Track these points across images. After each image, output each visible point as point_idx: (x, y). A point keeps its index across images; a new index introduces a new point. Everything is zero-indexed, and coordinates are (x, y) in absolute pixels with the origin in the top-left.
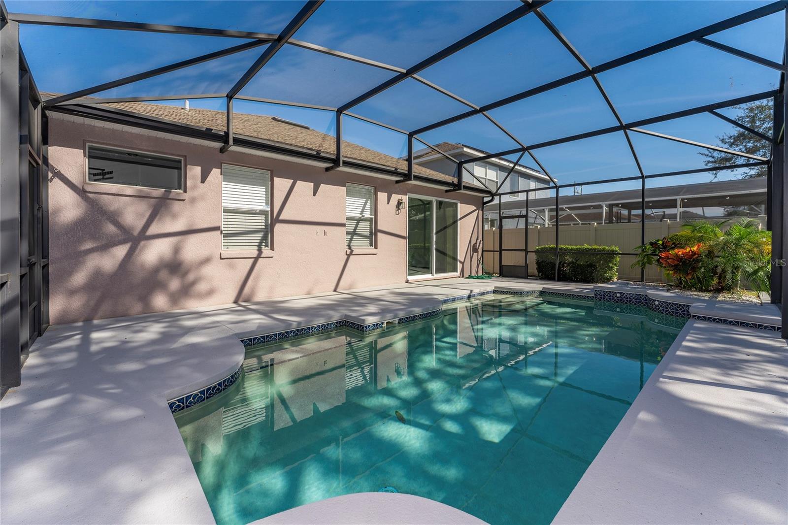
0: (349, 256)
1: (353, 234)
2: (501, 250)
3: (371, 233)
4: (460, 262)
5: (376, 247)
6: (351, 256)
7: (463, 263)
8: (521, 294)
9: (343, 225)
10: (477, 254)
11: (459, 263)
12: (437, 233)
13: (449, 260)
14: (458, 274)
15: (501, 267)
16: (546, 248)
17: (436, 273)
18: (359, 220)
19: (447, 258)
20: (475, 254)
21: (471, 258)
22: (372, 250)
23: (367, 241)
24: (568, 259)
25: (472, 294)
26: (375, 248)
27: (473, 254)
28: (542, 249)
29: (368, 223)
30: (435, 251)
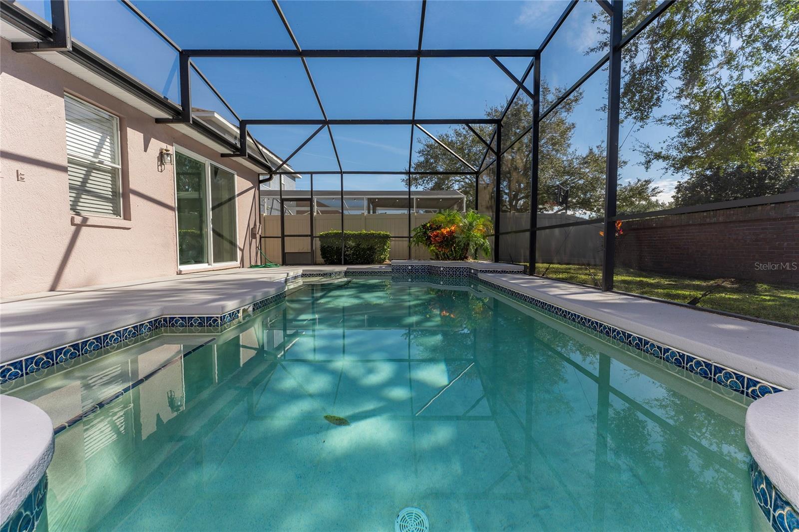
0: (78, 228)
1: (80, 190)
2: (283, 236)
3: (115, 193)
4: (240, 249)
5: (127, 217)
6: (84, 229)
7: (242, 250)
8: (330, 276)
9: (64, 169)
10: (255, 240)
11: (238, 249)
12: (213, 209)
13: (226, 245)
14: (238, 263)
15: (284, 254)
16: (330, 233)
17: (214, 262)
18: (91, 168)
19: (224, 241)
20: (254, 240)
21: (250, 245)
22: (119, 221)
23: (109, 206)
24: (351, 243)
25: (288, 278)
26: (125, 219)
27: (252, 240)
28: (327, 235)
29: (108, 177)
30: (212, 232)
